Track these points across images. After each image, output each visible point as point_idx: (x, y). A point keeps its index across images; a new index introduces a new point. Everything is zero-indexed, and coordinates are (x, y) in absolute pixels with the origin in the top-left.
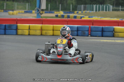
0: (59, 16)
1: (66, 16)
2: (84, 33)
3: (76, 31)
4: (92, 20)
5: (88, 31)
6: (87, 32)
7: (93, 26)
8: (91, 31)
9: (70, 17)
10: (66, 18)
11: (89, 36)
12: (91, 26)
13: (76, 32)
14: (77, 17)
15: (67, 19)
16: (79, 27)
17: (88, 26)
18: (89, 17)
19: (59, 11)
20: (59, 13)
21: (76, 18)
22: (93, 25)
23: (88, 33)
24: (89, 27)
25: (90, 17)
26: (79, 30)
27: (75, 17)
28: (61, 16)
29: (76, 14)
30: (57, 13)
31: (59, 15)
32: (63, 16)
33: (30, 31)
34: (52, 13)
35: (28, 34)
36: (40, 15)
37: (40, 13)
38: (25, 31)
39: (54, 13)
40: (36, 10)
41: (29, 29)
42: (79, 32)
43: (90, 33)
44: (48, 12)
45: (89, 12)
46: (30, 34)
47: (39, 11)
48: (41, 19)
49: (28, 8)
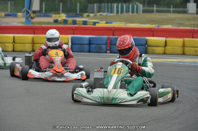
0: (59, 22)
1: (71, 22)
2: (100, 48)
3: (87, 44)
4: (112, 28)
5: (106, 44)
6: (104, 47)
7: (114, 37)
8: (111, 44)
9: (77, 22)
10: (70, 24)
11: (108, 52)
12: (111, 37)
13: (87, 47)
14: (88, 23)
15: (73, 26)
16: (93, 38)
17: (106, 37)
18: (107, 23)
19: (59, 14)
20: (60, 17)
21: (86, 24)
22: (113, 35)
24: (108, 37)
25: (109, 22)
26: (91, 43)
27: (85, 23)
28: (62, 21)
29: (85, 18)
30: (56, 17)
31: (60, 19)
32: (65, 22)
33: (15, 44)
34: (48, 16)
35: (12, 50)
36: (30, 19)
37: (30, 17)
38: (7, 44)
39: (51, 16)
40: (24, 13)
41: (14, 42)
42: (93, 46)
43: (108, 48)
44: (42, 15)
45: (107, 15)
46: (15, 50)
47: (29, 13)
48: (33, 25)
49: (10, 9)
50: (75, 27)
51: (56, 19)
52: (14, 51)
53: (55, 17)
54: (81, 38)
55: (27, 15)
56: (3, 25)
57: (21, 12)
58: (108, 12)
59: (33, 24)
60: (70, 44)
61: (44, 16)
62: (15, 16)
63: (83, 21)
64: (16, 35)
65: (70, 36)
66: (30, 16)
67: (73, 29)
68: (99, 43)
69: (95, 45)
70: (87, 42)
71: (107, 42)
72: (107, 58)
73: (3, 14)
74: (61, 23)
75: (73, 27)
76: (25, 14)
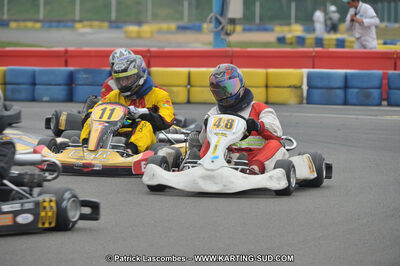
0: (288, 41)
1: (312, 41)
2: (368, 96)
3: (339, 88)
4: (393, 53)
5: (379, 88)
6: (376, 93)
7: (397, 72)
8: (390, 88)
9: (325, 42)
10: (309, 47)
11: (385, 103)
12: (391, 72)
13: (340, 92)
14: (347, 44)
15: (311, 49)
16: (352, 75)
17: (380, 72)
18: (385, 43)
19: (289, 24)
20: (290, 31)
21: (343, 47)
22: (395, 69)
23: (381, 94)
24: (384, 74)
25: (389, 41)
26: (350, 84)
27: (341, 43)
28: (294, 40)
30: (282, 31)
31: (289, 36)
32: (301, 41)
33: (193, 89)
34: (265, 30)
35: (186, 101)
36: (222, 37)
37: (223, 33)
38: (175, 89)
39: (272, 30)
40: (211, 22)
41: (189, 83)
42: (352, 92)
43: (384, 96)
44: (253, 27)
45: (386, 27)
46: (192, 100)
47: (220, 23)
48: (228, 49)
49: (189, 15)
50: (316, 52)
51: (281, 35)
52: (189, 102)
53: (280, 30)
54: (328, 76)
55: (216, 27)
56: (167, 49)
57: (205, 21)
58: (389, 20)
59: (229, 46)
60: (305, 87)
61: (258, 30)
62: (199, 29)
63: (338, 40)
64: (192, 70)
65: (305, 71)
66: (222, 29)
67: (314, 57)
68: (365, 85)
69: (356, 90)
70: (340, 83)
71: (382, 83)
72: (382, 115)
73: (173, 26)
74: (291, 44)
75: (311, 52)
76: (212, 25)
